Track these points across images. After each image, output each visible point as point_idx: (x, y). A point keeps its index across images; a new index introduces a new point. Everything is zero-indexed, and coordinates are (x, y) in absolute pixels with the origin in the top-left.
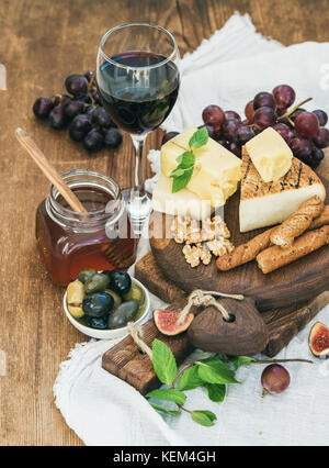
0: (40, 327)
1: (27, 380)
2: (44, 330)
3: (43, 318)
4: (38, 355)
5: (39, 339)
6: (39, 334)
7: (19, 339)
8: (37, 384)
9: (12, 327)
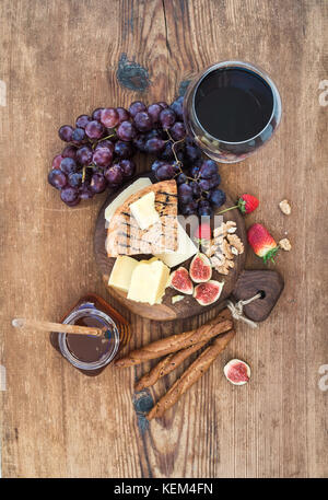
0: (64, 390)
1: (58, 440)
2: (67, 393)
3: (66, 381)
4: (64, 416)
5: (64, 402)
6: (63, 397)
7: (50, 401)
8: (65, 443)
9: (45, 390)
